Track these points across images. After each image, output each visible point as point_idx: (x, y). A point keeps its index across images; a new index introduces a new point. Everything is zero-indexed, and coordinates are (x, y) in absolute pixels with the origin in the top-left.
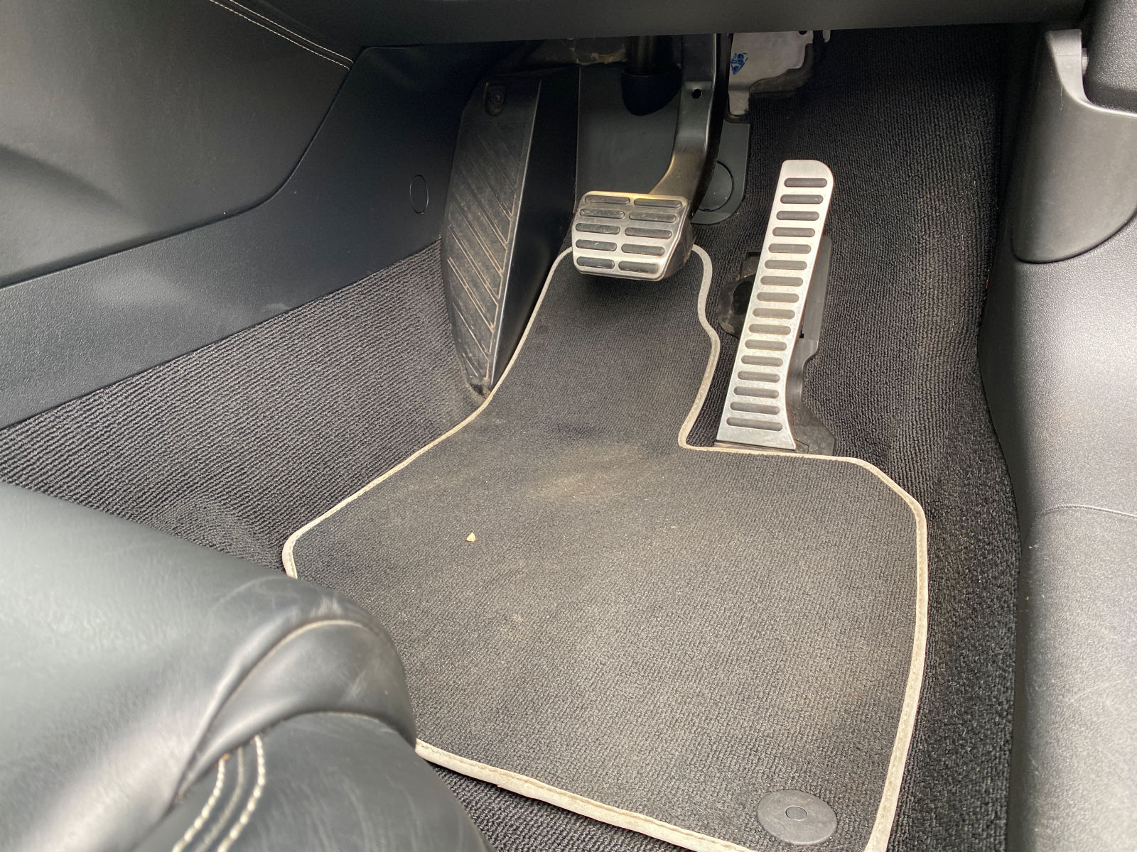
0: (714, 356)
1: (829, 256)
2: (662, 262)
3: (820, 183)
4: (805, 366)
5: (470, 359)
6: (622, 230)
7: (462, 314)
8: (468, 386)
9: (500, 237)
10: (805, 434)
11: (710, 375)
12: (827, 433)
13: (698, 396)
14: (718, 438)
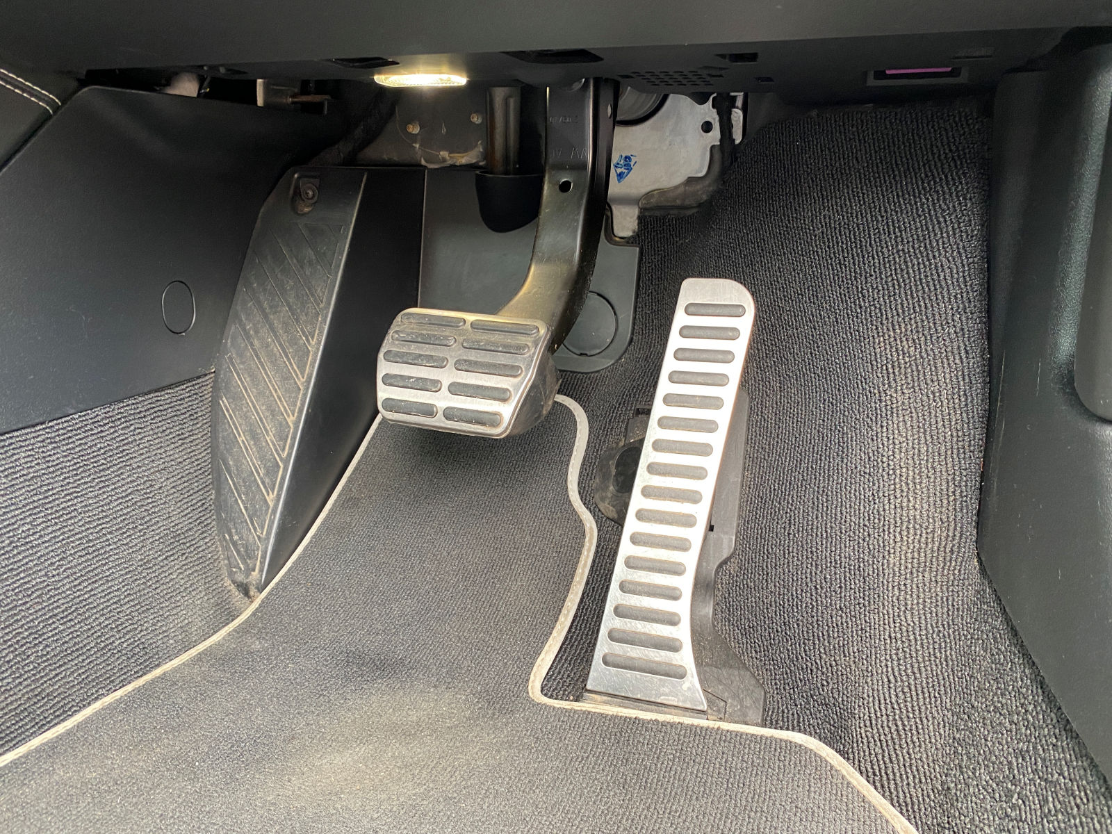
0: (589, 550)
1: (746, 418)
2: (507, 412)
3: (736, 311)
4: (717, 572)
5: (235, 544)
6: (452, 362)
7: (231, 477)
8: (228, 582)
9: (295, 371)
10: (720, 682)
11: (581, 578)
12: (753, 682)
13: (564, 611)
14: (589, 687)
